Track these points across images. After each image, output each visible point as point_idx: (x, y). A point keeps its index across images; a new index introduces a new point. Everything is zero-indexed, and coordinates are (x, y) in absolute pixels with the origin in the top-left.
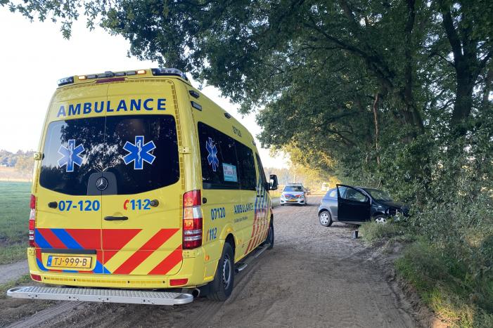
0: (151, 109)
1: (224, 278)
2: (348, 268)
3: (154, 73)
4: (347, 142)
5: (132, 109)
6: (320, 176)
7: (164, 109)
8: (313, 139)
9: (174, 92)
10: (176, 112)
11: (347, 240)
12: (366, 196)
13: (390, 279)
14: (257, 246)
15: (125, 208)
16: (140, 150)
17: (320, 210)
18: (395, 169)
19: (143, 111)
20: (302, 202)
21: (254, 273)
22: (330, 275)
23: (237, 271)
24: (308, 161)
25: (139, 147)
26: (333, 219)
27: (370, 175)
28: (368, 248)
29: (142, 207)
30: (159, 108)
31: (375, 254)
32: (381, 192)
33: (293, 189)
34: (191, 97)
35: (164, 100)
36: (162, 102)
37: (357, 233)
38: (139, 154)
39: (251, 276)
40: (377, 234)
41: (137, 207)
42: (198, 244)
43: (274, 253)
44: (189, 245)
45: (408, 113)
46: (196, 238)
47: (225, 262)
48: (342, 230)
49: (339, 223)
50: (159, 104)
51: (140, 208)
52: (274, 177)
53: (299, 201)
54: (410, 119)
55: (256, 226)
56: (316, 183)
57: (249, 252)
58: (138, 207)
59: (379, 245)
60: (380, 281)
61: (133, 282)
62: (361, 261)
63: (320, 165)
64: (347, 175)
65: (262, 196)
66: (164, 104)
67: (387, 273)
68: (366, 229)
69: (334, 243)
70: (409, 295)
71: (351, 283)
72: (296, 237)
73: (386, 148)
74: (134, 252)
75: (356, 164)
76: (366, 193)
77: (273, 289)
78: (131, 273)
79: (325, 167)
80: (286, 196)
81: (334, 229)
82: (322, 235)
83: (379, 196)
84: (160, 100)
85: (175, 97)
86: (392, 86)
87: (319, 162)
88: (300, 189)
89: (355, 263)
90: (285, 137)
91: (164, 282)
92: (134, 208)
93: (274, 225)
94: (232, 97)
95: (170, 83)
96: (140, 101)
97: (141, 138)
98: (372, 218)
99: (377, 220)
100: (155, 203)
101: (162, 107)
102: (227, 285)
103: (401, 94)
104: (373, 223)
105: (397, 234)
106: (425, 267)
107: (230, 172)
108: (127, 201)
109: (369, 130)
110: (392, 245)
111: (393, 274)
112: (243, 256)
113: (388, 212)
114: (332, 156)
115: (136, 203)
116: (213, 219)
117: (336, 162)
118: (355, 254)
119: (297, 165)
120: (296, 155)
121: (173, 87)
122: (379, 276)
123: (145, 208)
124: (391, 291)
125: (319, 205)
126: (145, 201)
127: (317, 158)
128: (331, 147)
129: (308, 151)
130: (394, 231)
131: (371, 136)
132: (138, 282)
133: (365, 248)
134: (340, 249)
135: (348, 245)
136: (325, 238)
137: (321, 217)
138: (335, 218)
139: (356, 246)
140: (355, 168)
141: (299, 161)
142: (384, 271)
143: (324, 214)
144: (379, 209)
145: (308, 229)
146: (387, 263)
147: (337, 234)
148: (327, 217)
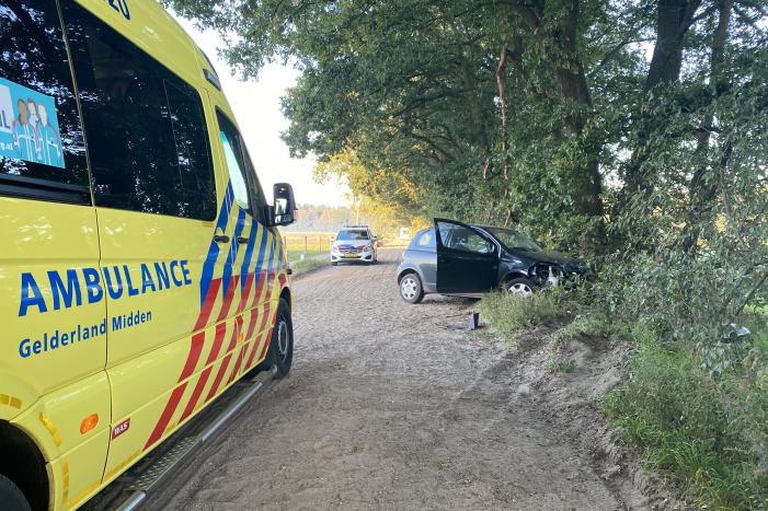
4: (440, 155)
6: (397, 216)
11: (458, 335)
17: (400, 271)
20: (368, 257)
24: (378, 192)
26: (426, 289)
28: (509, 356)
33: (353, 235)
40: (520, 320)
49: (439, 296)
53: (363, 255)
55: (210, 331)
56: (390, 228)
59: (530, 346)
63: (397, 198)
68: (493, 308)
69: (433, 345)
75: (462, 188)
76: (490, 237)
79: (405, 200)
80: (341, 249)
81: (428, 309)
82: (406, 325)
83: (512, 242)
87: (396, 193)
88: (364, 235)
98: (504, 286)
99: (512, 288)
104: (505, 295)
113: (534, 273)
114: (416, 181)
117: (424, 191)
118: (485, 376)
119: (360, 196)
120: (358, 179)
125: (397, 263)
127: (392, 185)
128: (414, 165)
133: (504, 354)
134: (450, 361)
135: (463, 347)
136: (413, 331)
137: (404, 285)
138: (430, 287)
139: (480, 350)
140: (459, 196)
141: (363, 189)
142: (574, 429)
143: (409, 280)
144: (514, 268)
145: (379, 311)
146: (572, 402)
147: (436, 320)
148: (414, 285)
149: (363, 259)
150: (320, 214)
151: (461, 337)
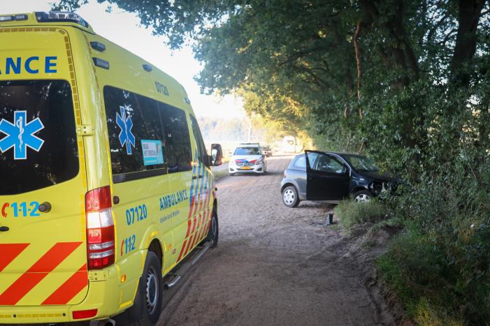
0: (37, 72)
1: (149, 300)
2: (318, 270)
3: (39, 18)
4: (320, 83)
5: (8, 72)
6: (285, 129)
7: (55, 71)
8: (274, 78)
9: (68, 46)
10: (72, 75)
11: (318, 228)
12: (345, 166)
13: (370, 283)
14: (194, 247)
15: (4, 214)
16: (22, 131)
17: (283, 183)
18: (380, 129)
19: (24, 75)
20: (260, 169)
21: (190, 285)
22: (293, 282)
23: (166, 287)
24: (268, 109)
25: (20, 127)
26: (301, 197)
27: (350, 135)
28: (345, 239)
29: (28, 213)
30: (47, 70)
31: (354, 248)
32: (364, 158)
33: (247, 151)
34: (93, 51)
35: (55, 58)
36: (52, 61)
37: (331, 216)
38: (20, 137)
39: (186, 292)
40: (357, 218)
41: (20, 214)
42: (110, 261)
43: (219, 254)
44: (96, 264)
45: (399, 51)
46: (106, 254)
47: (149, 279)
48: (312, 212)
49: (309, 202)
50: (48, 64)
51: (25, 215)
52: (217, 147)
53: (255, 168)
54: (401, 60)
55: (192, 219)
56: (279, 138)
57: (182, 258)
58: (22, 212)
59: (358, 234)
60: (359, 286)
61: (21, 316)
62: (334, 259)
63: (285, 115)
64: (321, 133)
65: (200, 177)
66: (54, 65)
67: (366, 275)
68: (344, 211)
69: (300, 233)
70: (391, 305)
71: (320, 292)
72: (251, 225)
73: (370, 98)
74: (21, 275)
75: (333, 117)
76: (344, 161)
77: (216, 308)
78: (17, 304)
79: (291, 117)
80: (238, 162)
81: (301, 212)
82: (285, 222)
83: (362, 164)
84: (48, 59)
85: (69, 53)
86: (377, 13)
87: (284, 111)
88: (255, 151)
89: (327, 261)
90: (234, 78)
91: (64, 315)
92: (16, 215)
93: (218, 214)
94: (155, 26)
95: (63, 33)
96: (19, 59)
97: (23, 115)
98: (352, 196)
99: (358, 197)
100: (46, 208)
101: (51, 68)
102: (152, 308)
103: (388, 25)
104: (353, 203)
105: (382, 217)
106: (412, 269)
107: (152, 151)
108: (6, 205)
109: (349, 70)
110: (375, 234)
111: (374, 276)
112: (175, 264)
113: (372, 187)
114: (301, 102)
115: (19, 208)
116: (129, 224)
117: (307, 110)
118: (327, 249)
119: (253, 114)
120: (251, 102)
121: (67, 39)
122: (356, 279)
123: (32, 214)
124: (370, 300)
126: (31, 204)
127: (280, 105)
128: (298, 90)
129: (268, 97)
130: (378, 213)
131: (351, 79)
132: (27, 316)
133: (342, 238)
134: (309, 241)
135: (320, 235)
136: (289, 225)
137: (285, 194)
138: (303, 195)
139: (329, 236)
140: (331, 122)
141: (255, 110)
142: (364, 271)
143: (289, 191)
144: (360, 183)
145: (267, 213)
146: (367, 260)
147: (306, 219)
148: (293, 194)
149: (255, 171)
150: (215, 124)
151: (319, 229)
